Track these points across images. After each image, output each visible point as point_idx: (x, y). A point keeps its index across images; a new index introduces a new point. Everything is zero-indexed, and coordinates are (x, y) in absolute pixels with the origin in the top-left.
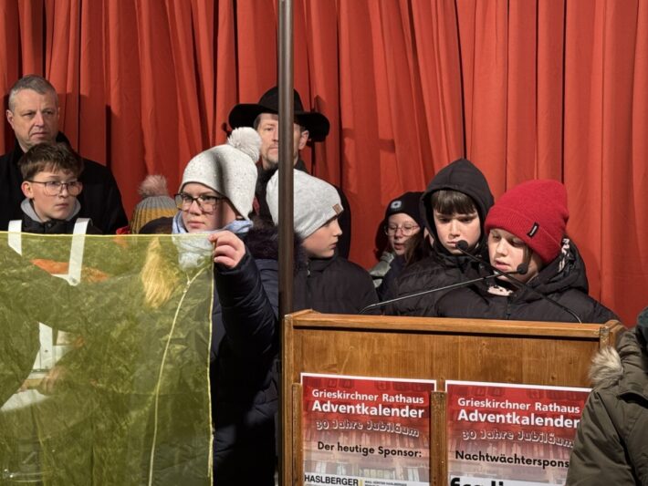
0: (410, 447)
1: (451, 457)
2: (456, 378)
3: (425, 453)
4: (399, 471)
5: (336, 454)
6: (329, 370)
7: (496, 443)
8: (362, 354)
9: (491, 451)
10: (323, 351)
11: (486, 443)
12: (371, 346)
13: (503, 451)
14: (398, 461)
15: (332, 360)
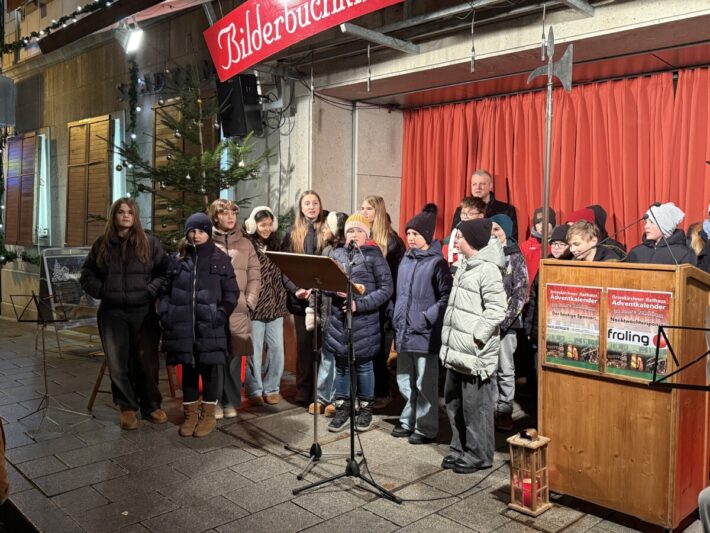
0: (591, 315)
1: (609, 320)
2: (611, 286)
3: (598, 318)
4: (586, 325)
5: (560, 317)
6: (558, 282)
7: (628, 315)
8: (572, 276)
9: (626, 318)
10: (556, 274)
11: (624, 315)
12: (575, 273)
13: (631, 319)
14: (585, 321)
15: (559, 278)
